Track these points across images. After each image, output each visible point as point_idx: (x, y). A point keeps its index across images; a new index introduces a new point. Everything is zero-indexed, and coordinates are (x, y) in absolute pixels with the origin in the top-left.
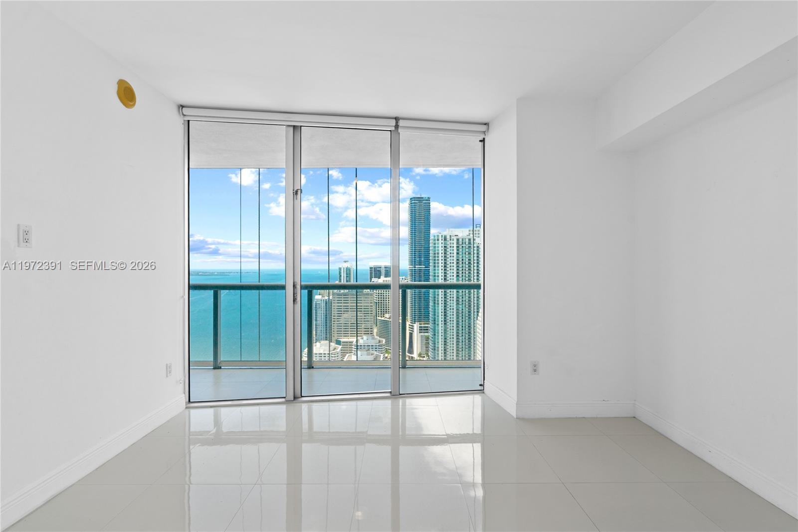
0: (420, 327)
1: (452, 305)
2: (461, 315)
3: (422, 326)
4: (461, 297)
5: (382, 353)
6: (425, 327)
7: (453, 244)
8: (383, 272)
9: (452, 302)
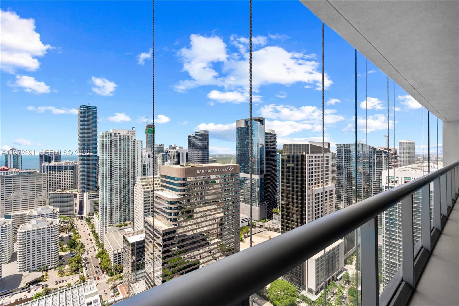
0: (89, 195)
1: (116, 178)
2: (122, 184)
3: (91, 194)
4: (122, 173)
5: (57, 218)
6: (93, 195)
7: (117, 139)
8: (53, 157)
9: (116, 176)
